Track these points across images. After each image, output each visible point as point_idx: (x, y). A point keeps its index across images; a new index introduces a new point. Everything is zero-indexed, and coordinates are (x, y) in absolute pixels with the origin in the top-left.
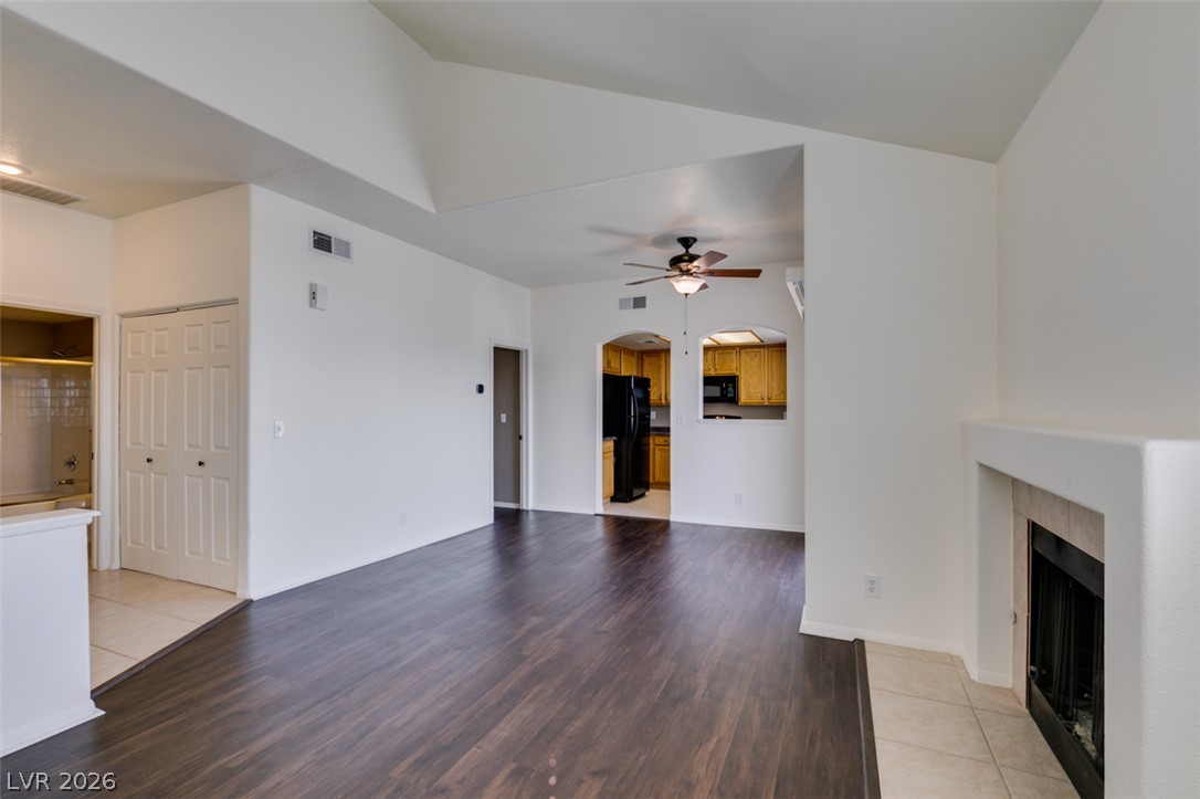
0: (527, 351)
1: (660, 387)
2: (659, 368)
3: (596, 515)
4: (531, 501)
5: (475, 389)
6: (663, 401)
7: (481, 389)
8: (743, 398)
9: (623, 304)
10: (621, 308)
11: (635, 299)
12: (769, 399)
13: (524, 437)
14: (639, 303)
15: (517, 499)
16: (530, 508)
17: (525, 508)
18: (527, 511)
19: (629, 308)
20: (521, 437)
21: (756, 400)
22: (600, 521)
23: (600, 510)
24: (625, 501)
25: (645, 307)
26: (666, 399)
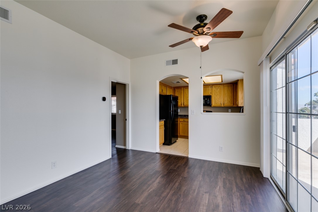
0: (128, 84)
1: (181, 100)
2: (181, 93)
3: (157, 153)
4: (130, 146)
5: (101, 99)
6: (183, 105)
7: (104, 99)
8: (213, 104)
9: (168, 63)
10: (167, 65)
11: (173, 61)
12: (224, 104)
13: (127, 120)
14: (175, 62)
15: (125, 145)
16: (130, 149)
17: (128, 148)
18: (129, 150)
19: (171, 65)
20: (126, 120)
21: (218, 104)
22: (158, 155)
24: (169, 145)
25: (177, 64)
26: (184, 104)
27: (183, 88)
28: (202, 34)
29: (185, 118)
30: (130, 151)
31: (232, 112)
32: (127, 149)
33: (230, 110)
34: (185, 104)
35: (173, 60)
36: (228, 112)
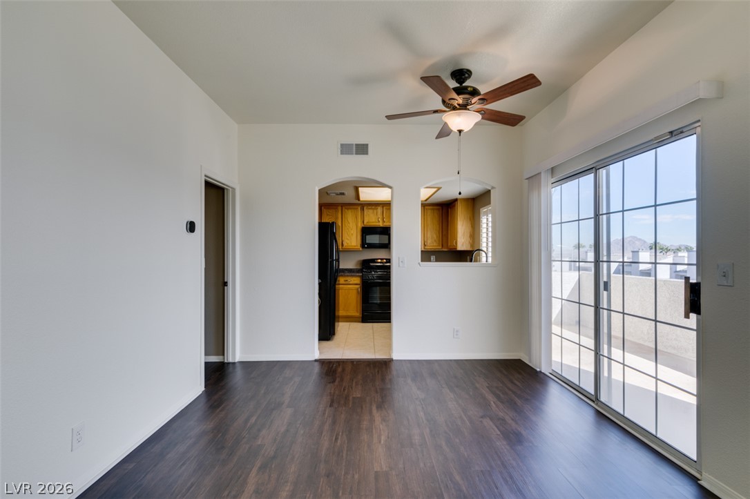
0: (234, 189)
3: (315, 361)
4: (237, 352)
5: (184, 226)
6: (341, 247)
7: (191, 227)
9: (346, 149)
10: (342, 154)
12: (425, 245)
13: (230, 284)
14: (362, 149)
15: (222, 351)
16: (237, 359)
17: (231, 360)
18: (234, 363)
19: (352, 154)
20: (225, 284)
22: (317, 365)
23: (317, 355)
25: (367, 154)
26: (342, 245)
27: (340, 208)
28: (464, 107)
29: (348, 276)
30: (237, 365)
31: (437, 261)
32: (229, 363)
33: (433, 258)
34: (345, 244)
35: (356, 145)
36: (430, 261)
